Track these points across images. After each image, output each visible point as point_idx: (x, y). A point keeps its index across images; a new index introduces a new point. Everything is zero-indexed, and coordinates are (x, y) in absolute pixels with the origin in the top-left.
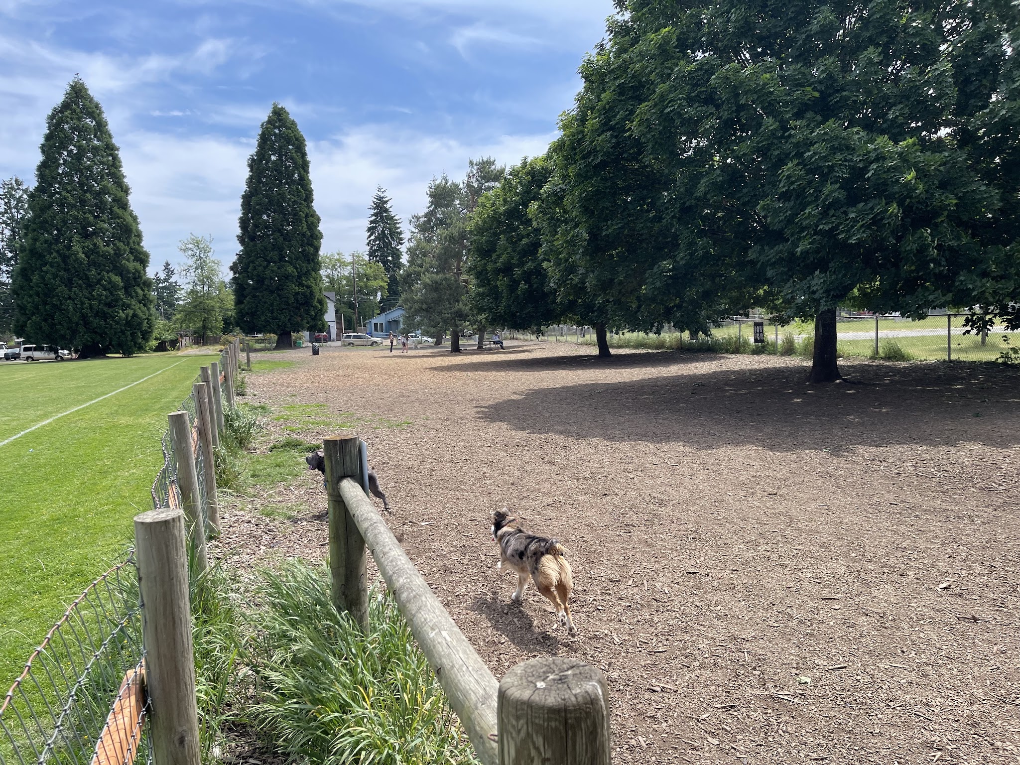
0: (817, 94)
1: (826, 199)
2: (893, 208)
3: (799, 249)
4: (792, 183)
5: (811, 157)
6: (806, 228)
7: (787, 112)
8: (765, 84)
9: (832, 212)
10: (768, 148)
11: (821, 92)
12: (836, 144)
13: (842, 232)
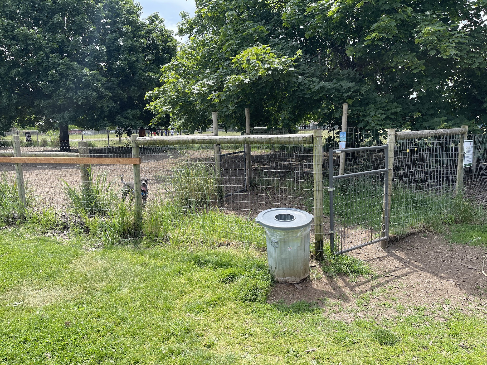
0: (57, 46)
1: (68, 87)
2: (95, 93)
3: (59, 103)
4: (54, 78)
5: (60, 69)
6: (61, 95)
7: (48, 51)
8: (38, 38)
9: (70, 91)
10: (41, 63)
11: (59, 46)
12: (68, 66)
13: (75, 99)
